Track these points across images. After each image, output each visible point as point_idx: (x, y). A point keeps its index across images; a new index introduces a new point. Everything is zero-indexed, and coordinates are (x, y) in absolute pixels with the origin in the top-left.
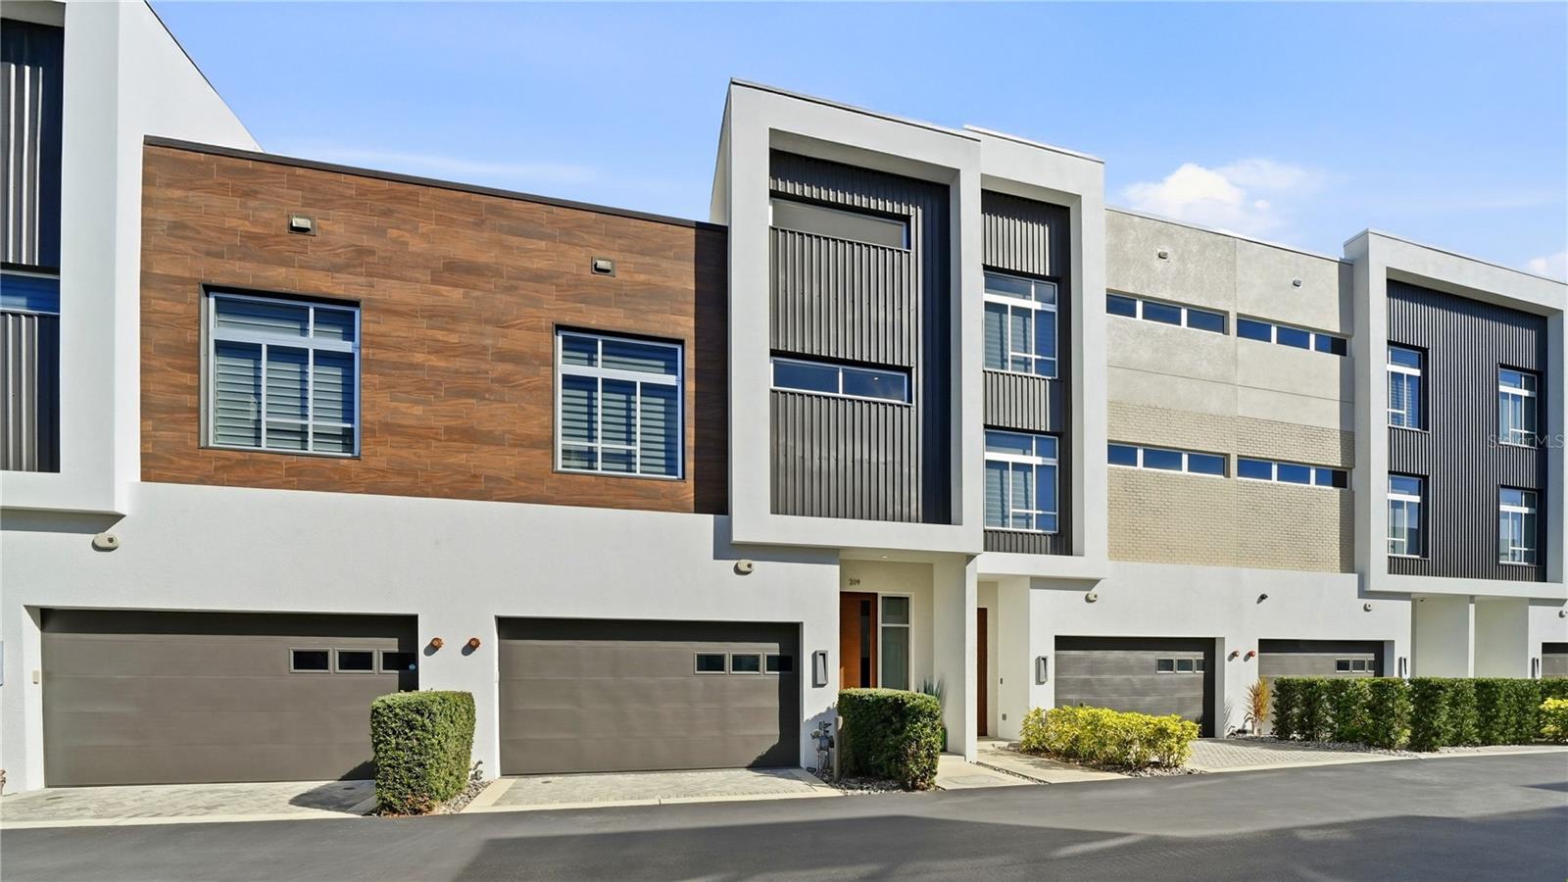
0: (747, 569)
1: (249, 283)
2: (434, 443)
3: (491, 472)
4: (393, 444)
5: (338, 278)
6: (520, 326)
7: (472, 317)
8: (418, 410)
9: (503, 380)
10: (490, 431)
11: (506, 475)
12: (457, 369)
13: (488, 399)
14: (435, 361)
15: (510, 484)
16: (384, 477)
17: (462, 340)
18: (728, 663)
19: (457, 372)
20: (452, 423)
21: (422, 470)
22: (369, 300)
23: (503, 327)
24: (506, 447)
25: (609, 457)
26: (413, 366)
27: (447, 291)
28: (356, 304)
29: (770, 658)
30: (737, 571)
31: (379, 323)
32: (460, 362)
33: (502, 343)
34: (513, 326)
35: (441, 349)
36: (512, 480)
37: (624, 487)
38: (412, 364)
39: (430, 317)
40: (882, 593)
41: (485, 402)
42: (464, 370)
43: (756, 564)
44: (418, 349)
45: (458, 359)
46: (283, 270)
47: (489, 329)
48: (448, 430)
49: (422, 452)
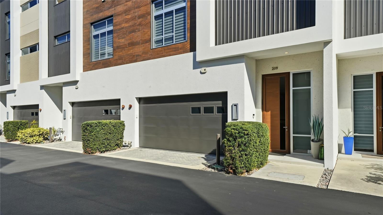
0: (204, 72)
1: (97, 19)
2: (126, 49)
3: (137, 54)
4: (119, 52)
5: (110, 10)
6: (143, 6)
7: (133, 8)
8: (123, 40)
9: (140, 25)
10: (137, 41)
11: (140, 54)
12: (130, 25)
13: (137, 32)
14: (127, 25)
15: (141, 56)
16: (117, 61)
17: (131, 16)
18: (202, 110)
19: (130, 26)
20: (130, 41)
21: (124, 57)
22: (115, 14)
23: (139, 8)
24: (140, 45)
25: (166, 40)
26: (123, 28)
27: (129, 3)
28: (112, 16)
29: (218, 108)
30: (201, 73)
31: (116, 19)
32: (131, 23)
33: (140, 13)
34: (142, 6)
35: (127, 21)
36: (142, 55)
37: (169, 49)
38: (122, 28)
39: (125, 13)
40: (292, 71)
41: (136, 33)
42: (132, 25)
43: (208, 69)
44: (123, 23)
45: (130, 22)
46: (101, 13)
47: (137, 10)
48: (129, 44)
49: (124, 52)
